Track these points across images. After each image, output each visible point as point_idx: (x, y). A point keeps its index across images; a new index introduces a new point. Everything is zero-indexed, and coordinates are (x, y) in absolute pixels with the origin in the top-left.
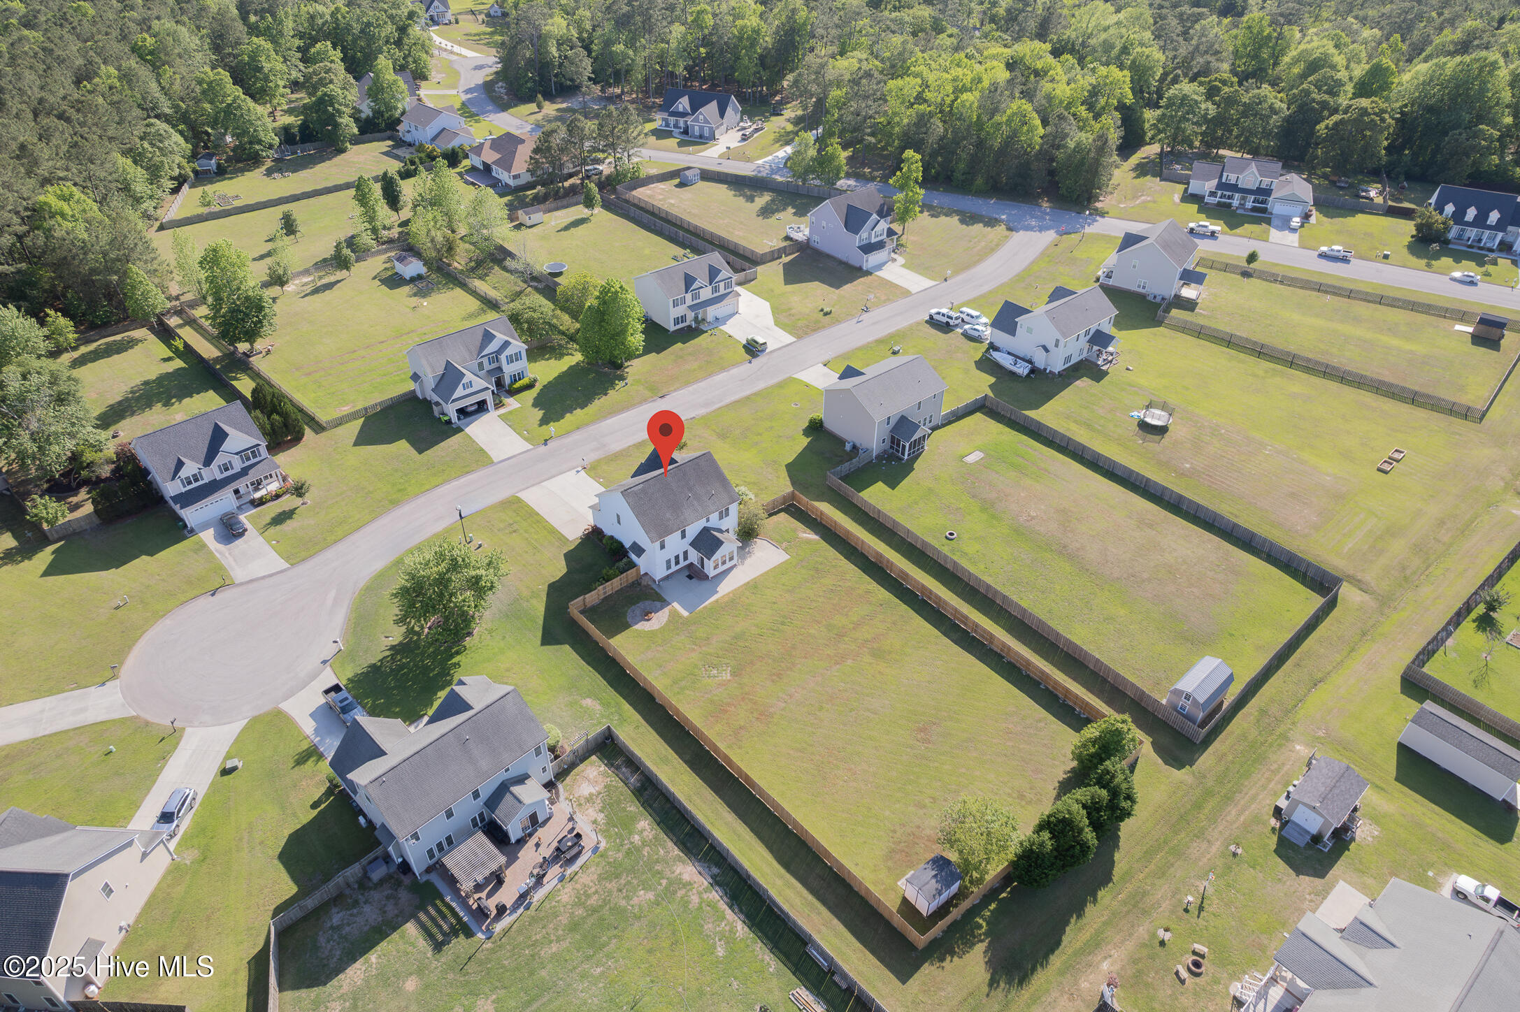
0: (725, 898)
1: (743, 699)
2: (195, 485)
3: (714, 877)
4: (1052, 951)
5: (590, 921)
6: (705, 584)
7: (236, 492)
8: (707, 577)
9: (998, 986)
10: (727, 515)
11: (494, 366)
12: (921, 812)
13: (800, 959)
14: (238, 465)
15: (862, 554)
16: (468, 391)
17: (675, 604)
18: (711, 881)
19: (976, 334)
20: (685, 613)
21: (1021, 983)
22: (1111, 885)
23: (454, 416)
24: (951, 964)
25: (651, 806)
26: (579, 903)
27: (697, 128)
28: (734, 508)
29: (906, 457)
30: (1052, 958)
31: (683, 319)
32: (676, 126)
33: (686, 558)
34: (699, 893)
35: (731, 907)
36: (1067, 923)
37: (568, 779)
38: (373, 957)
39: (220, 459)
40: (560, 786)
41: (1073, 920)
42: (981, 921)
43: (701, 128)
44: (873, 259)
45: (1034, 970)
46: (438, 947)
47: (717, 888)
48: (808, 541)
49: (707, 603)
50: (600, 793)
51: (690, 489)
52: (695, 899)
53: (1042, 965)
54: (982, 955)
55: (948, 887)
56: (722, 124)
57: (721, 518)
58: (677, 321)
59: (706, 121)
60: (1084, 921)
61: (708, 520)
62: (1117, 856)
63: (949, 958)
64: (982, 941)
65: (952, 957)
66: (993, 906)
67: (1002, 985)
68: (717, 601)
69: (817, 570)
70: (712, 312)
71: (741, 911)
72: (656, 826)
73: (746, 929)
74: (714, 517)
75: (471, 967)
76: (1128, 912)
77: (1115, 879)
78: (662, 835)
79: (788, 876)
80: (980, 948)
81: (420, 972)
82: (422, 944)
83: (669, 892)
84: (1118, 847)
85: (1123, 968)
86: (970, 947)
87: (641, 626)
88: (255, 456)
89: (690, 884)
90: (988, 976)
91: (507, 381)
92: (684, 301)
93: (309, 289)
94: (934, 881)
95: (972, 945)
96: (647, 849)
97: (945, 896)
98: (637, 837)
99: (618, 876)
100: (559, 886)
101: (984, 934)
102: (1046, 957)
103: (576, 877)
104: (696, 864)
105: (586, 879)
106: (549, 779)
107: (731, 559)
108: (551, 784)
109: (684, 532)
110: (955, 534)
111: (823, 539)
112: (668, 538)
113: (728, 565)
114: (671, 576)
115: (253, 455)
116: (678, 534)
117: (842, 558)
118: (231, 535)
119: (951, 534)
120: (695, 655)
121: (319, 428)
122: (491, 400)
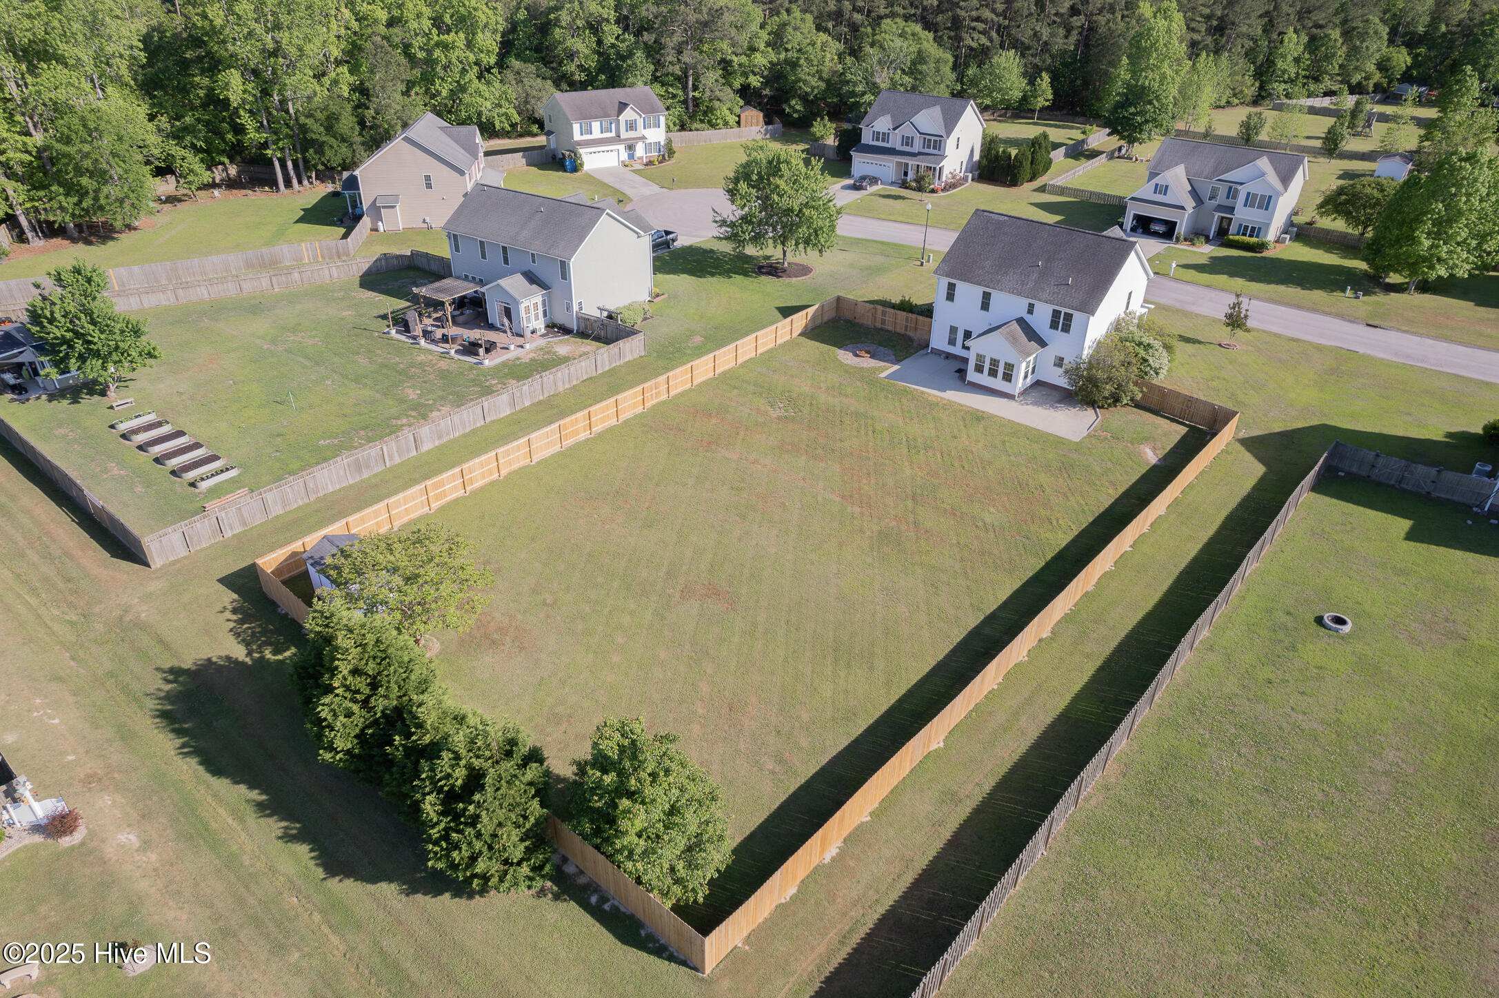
2: (879, 142)
4: (204, 762)
5: (390, 372)
7: (905, 168)
8: (962, 377)
9: (168, 681)
10: (1066, 329)
11: (1228, 203)
14: (917, 146)
16: (1159, 198)
17: (895, 367)
20: (884, 375)
21: (164, 715)
22: (320, 872)
23: (1128, 223)
24: (225, 622)
30: (194, 762)
36: (251, 787)
37: (575, 340)
38: (379, 297)
39: (906, 130)
41: (255, 795)
45: (179, 732)
46: (383, 317)
48: (1133, 454)
49: (914, 386)
51: (1049, 260)
54: (223, 654)
57: (1054, 325)
60: (252, 819)
61: (1031, 310)
64: (249, 654)
67: (168, 687)
69: (1067, 468)
74: (1044, 311)
75: (353, 331)
77: (334, 884)
81: (360, 314)
82: (387, 311)
83: (416, 407)
87: (843, 355)
88: (935, 148)
90: (186, 666)
91: (1233, 228)
95: (247, 643)
101: (262, 656)
102: (197, 752)
105: (443, 364)
106: (568, 325)
107: (1008, 377)
108: (566, 331)
109: (986, 297)
110: (1346, 629)
111: (1154, 468)
112: (961, 287)
113: (998, 383)
114: (949, 356)
115: (935, 144)
116: (976, 292)
117: (1121, 490)
118: (856, 187)
119: (1340, 621)
120: (806, 389)
121: (1042, 189)
122: (1181, 229)
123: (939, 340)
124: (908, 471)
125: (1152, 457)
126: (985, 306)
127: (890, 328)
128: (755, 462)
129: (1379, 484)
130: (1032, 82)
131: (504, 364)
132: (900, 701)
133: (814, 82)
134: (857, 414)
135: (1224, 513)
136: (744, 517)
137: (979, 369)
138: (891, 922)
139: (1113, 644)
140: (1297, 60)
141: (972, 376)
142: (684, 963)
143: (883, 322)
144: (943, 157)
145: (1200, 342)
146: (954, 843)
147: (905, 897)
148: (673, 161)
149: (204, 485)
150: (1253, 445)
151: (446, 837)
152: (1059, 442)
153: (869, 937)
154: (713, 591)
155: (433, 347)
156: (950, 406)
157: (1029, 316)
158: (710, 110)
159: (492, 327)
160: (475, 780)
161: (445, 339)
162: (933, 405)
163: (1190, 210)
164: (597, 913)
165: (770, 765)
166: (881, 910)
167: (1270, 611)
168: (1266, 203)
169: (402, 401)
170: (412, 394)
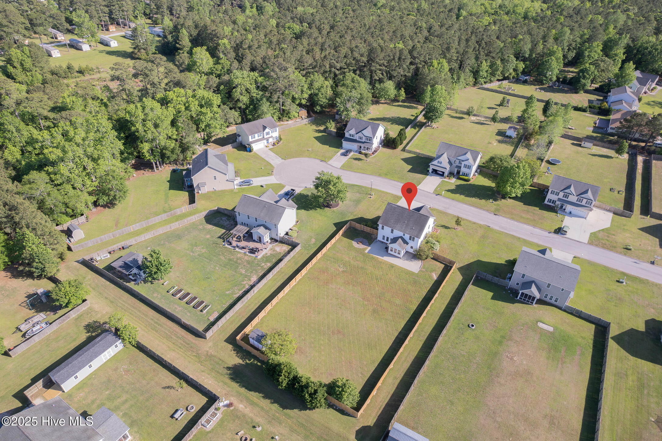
1: (332, 276)
2: (351, 137)
4: (246, 388)
5: (233, 263)
7: (361, 147)
9: (228, 370)
10: (413, 240)
14: (364, 140)
16: (439, 165)
17: (369, 248)
20: (367, 251)
21: (231, 378)
22: (281, 409)
23: (430, 170)
24: (233, 354)
26: (238, 259)
30: (244, 388)
31: (554, 202)
33: (389, 240)
36: (260, 393)
37: (280, 244)
38: (215, 228)
39: (360, 135)
41: (261, 395)
42: (251, 360)
45: (237, 382)
46: (220, 237)
48: (431, 277)
49: (375, 256)
50: (277, 252)
51: (408, 221)
52: (245, 282)
53: (240, 385)
54: (237, 362)
58: (550, 201)
60: (262, 399)
62: (296, 411)
64: (244, 362)
65: (236, 353)
66: (259, 364)
67: (229, 372)
68: (378, 258)
69: (415, 283)
70: (569, 208)
74: (408, 236)
75: (214, 245)
77: (285, 410)
80: (241, 361)
81: (212, 237)
82: (220, 234)
83: (246, 276)
85: (240, 411)
87: (354, 243)
89: (250, 280)
90: (231, 366)
91: (461, 173)
92: (558, 194)
93: (477, 121)
95: (241, 359)
99: (249, 264)
100: (243, 253)
101: (247, 362)
102: (243, 386)
105: (246, 258)
106: (277, 239)
107: (399, 254)
108: (276, 241)
109: (392, 230)
110: (474, 328)
111: (436, 281)
112: (385, 227)
114: (382, 242)
115: (369, 140)
117: (428, 289)
118: (345, 154)
119: (473, 326)
120: (347, 259)
121: (404, 150)
122: (446, 174)
123: (380, 238)
124: (377, 288)
125: (435, 277)
127: (365, 231)
128: (339, 289)
129: (487, 281)
130: (398, 91)
131: (263, 256)
132: (383, 357)
133: (324, 100)
134: (361, 268)
135: (451, 295)
136: (340, 308)
137: (391, 250)
138: (388, 405)
139: (426, 337)
140: (487, 71)
141: (389, 252)
142: (353, 417)
143: (362, 230)
144: (372, 144)
145: (449, 228)
146: (397, 388)
147: (390, 399)
148: (282, 142)
149: (205, 312)
150: (460, 269)
151: (311, 401)
152: (412, 273)
153: (384, 408)
154: (339, 332)
155: (240, 250)
156: (385, 263)
157: (404, 236)
158: (289, 113)
159: (254, 241)
160: (316, 391)
161: (243, 248)
162: (381, 262)
163: (448, 169)
164: (336, 410)
165: (360, 375)
166: (386, 402)
167: (459, 324)
168: (469, 167)
169: (241, 274)
170: (243, 271)
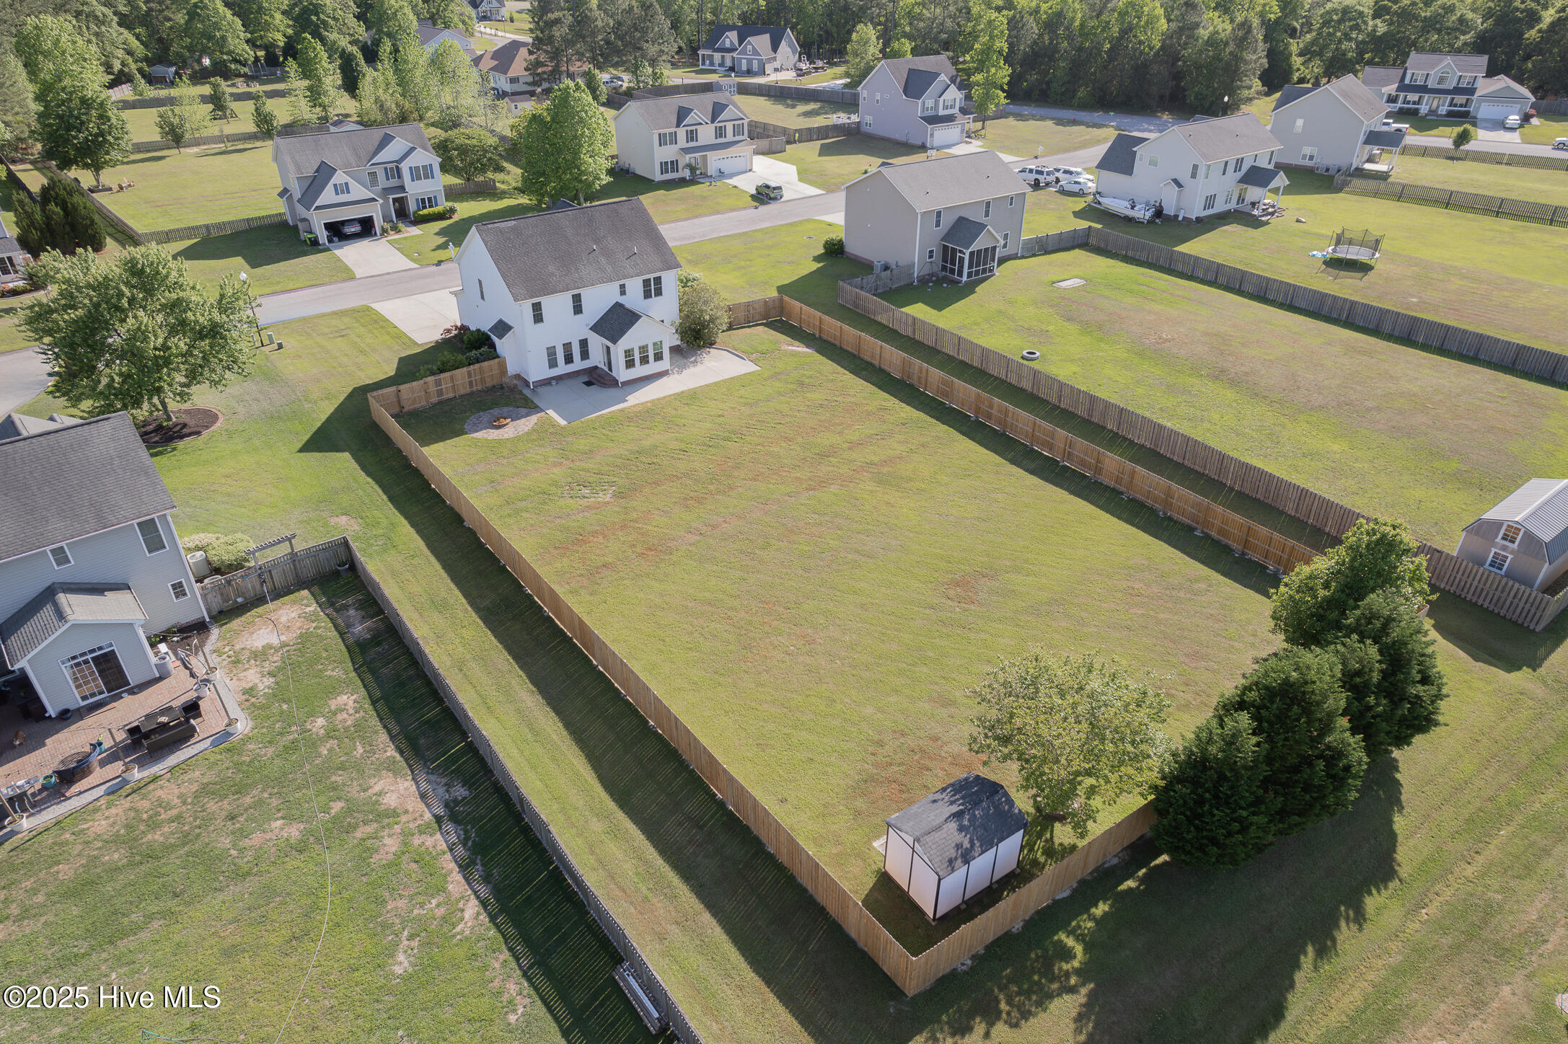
0: (460, 850)
1: (623, 527)
3: (450, 805)
5: (129, 876)
6: (612, 392)
8: (613, 383)
10: (659, 292)
11: (394, 182)
12: (944, 712)
13: (594, 997)
15: (881, 370)
16: (343, 197)
17: (551, 412)
18: (440, 811)
19: (1076, 188)
20: (563, 422)
22: (1395, 885)
23: (320, 233)
25: (373, 672)
26: (125, 838)
27: (744, 62)
28: (670, 280)
29: (965, 278)
31: (673, 164)
32: (722, 65)
33: (585, 355)
34: (406, 834)
35: (464, 867)
37: (236, 623)
40: (215, 632)
42: (1070, 942)
43: (750, 62)
44: (941, 134)
47: (449, 827)
48: (794, 354)
49: (604, 412)
50: (283, 645)
51: (597, 241)
54: (1072, 1027)
55: (988, 844)
56: (775, 59)
57: (647, 295)
58: (665, 167)
59: (755, 52)
61: (623, 291)
62: (1400, 823)
63: (980, 1028)
64: (1073, 990)
65: (991, 1024)
66: (1101, 909)
68: (622, 410)
69: (801, 384)
70: (715, 161)
71: (487, 879)
72: (368, 706)
73: (484, 917)
74: (635, 286)
76: (1457, 949)
78: (375, 722)
79: (620, 815)
80: (1065, 1008)
83: (342, 826)
84: (1398, 802)
86: (1040, 1004)
87: (483, 434)
89: (394, 814)
91: (412, 207)
92: (674, 139)
93: (214, 152)
94: (953, 826)
95: (1045, 998)
96: (332, 743)
97: (983, 867)
98: (321, 721)
99: (240, 790)
100: (102, 801)
101: (1078, 972)
103: (151, 787)
104: (422, 777)
105: (172, 791)
106: (187, 619)
107: (657, 357)
108: (200, 627)
109: (577, 299)
111: (819, 352)
112: (547, 302)
113: (653, 367)
114: (559, 378)
116: (565, 299)
117: (846, 372)
120: (559, 471)
121: (134, 242)
122: (378, 223)
123: (537, 370)
125: (802, 349)
126: (578, 309)
127: (451, 395)
131: (260, 707)
137: (631, 364)
141: (622, 374)
143: (440, 393)
157: (624, 297)
161: (67, 779)
163: (380, 200)
168: (429, 171)
170: (285, 830)
